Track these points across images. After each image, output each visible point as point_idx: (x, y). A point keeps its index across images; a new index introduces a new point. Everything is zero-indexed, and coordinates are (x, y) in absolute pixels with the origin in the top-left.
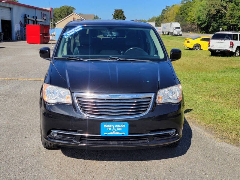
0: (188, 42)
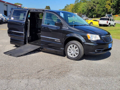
0: (88, 21)
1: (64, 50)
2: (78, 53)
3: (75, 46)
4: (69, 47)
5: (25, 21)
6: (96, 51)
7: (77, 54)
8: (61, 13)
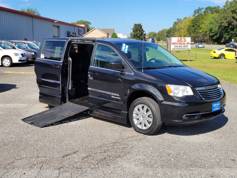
0: (214, 52)
1: (128, 114)
2: (151, 120)
3: (146, 107)
4: (136, 109)
5: (61, 61)
6: (184, 117)
7: (149, 123)
8: (124, 45)
